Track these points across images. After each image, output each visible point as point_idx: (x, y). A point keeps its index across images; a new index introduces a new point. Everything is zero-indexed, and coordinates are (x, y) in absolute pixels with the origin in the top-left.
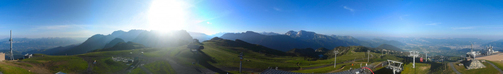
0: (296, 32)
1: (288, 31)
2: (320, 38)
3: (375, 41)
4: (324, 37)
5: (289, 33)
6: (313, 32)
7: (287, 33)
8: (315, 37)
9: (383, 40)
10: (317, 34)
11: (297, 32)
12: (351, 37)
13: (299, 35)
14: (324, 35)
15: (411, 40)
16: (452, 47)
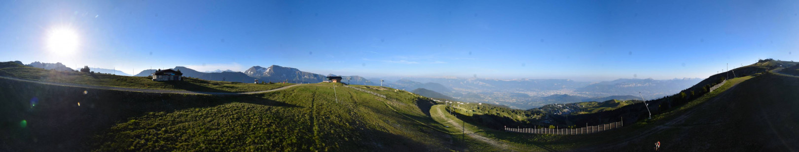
0: (264, 69)
1: (251, 66)
2: (306, 78)
3: (400, 84)
4: (313, 78)
5: (251, 69)
6: (295, 69)
7: (249, 70)
8: (297, 76)
9: (414, 82)
10: (301, 72)
11: (267, 68)
12: (361, 78)
13: (269, 73)
14: (313, 74)
15: (461, 83)
16: (531, 94)
